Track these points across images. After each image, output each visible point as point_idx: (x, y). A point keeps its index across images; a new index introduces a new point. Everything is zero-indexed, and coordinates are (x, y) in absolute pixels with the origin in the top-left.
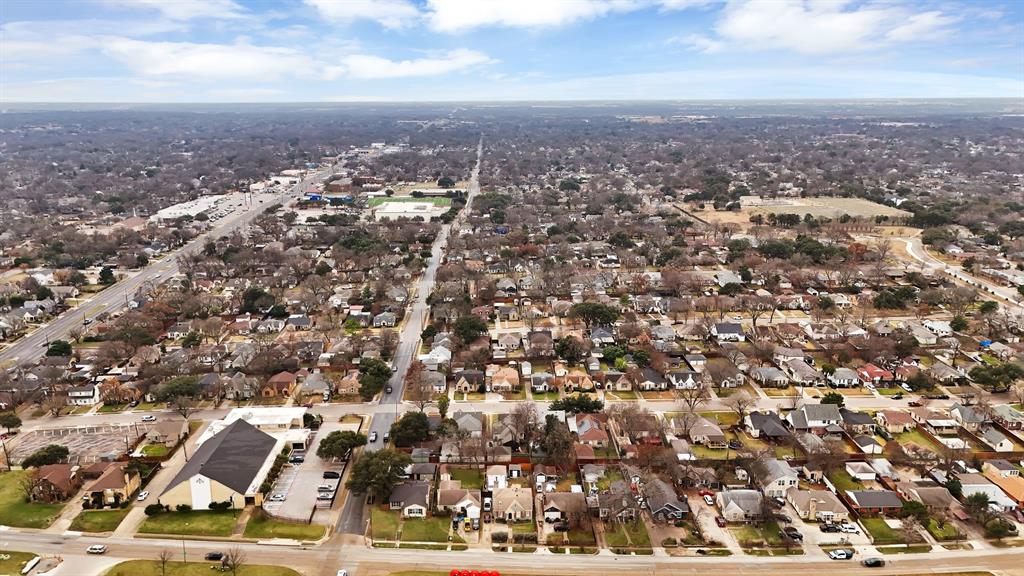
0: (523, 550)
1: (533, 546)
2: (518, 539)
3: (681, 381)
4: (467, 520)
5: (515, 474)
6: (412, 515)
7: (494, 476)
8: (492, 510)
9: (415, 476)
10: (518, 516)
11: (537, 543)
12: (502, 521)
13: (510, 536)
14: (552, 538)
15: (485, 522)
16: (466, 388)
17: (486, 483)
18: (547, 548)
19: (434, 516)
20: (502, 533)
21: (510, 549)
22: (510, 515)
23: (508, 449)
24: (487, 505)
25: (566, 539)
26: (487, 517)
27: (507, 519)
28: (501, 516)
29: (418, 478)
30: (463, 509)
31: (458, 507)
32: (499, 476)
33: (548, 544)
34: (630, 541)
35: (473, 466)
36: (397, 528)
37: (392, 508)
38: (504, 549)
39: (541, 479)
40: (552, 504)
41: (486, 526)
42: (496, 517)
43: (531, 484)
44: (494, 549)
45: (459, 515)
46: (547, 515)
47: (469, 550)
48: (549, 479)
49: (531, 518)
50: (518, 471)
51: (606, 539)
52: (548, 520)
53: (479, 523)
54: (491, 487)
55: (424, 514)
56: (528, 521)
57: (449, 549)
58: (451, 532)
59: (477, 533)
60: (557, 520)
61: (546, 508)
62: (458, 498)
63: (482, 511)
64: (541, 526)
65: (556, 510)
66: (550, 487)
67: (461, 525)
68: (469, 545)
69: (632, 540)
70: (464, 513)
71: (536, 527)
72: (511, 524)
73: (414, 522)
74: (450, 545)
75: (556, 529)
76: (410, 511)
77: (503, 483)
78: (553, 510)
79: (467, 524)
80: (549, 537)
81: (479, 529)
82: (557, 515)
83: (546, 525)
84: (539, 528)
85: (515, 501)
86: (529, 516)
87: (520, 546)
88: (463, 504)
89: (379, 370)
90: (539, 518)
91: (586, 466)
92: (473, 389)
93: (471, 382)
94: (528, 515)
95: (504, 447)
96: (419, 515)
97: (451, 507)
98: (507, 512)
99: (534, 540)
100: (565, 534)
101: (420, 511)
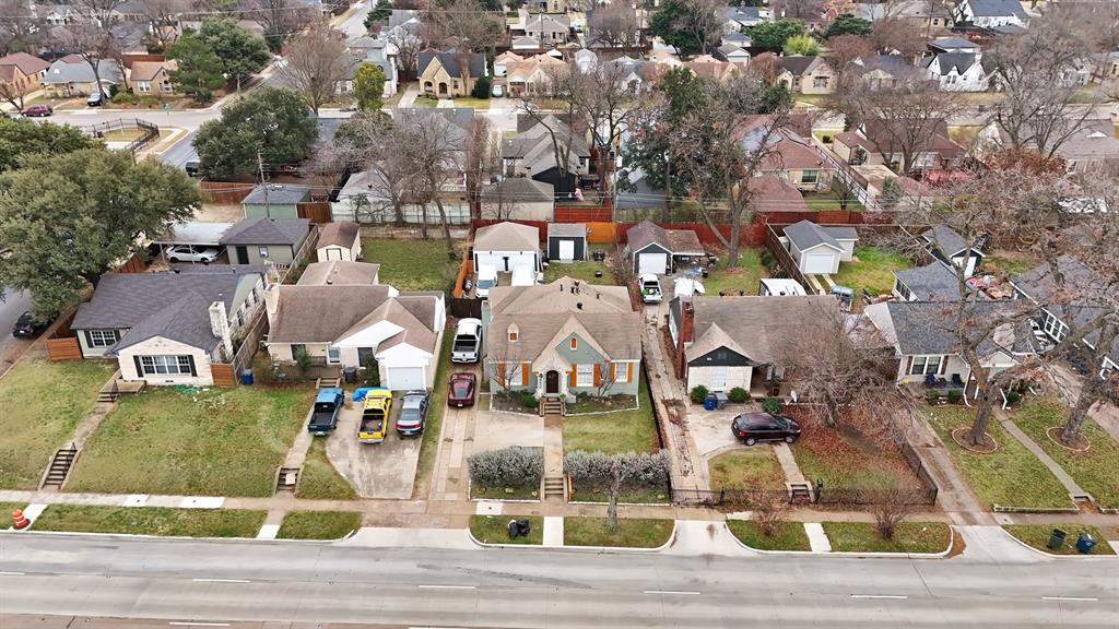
0: (613, 535)
1: (655, 511)
2: (588, 482)
3: (954, 72)
4: (375, 398)
5: (566, 250)
6: (154, 379)
7: (498, 256)
8: (479, 360)
9: (232, 253)
10: (585, 382)
11: (670, 494)
12: (523, 402)
13: (553, 467)
14: (737, 477)
15: (453, 405)
16: (443, 87)
17: (471, 273)
18: (719, 520)
19: (248, 381)
20: (516, 455)
21: (553, 530)
22: (552, 380)
23: (547, 189)
24: (467, 342)
25: (794, 477)
26: (461, 388)
27: (540, 392)
28: (516, 383)
29: (243, 258)
30: (366, 355)
31: (347, 348)
32: (514, 257)
33: (721, 501)
34: (1075, 491)
35: (436, 234)
36: (66, 433)
37: (88, 352)
38: (522, 531)
39: (651, 266)
40: (718, 338)
41: (453, 424)
42: (495, 387)
43: (625, 275)
44: (483, 528)
45: (351, 379)
46: (696, 377)
47: (367, 536)
48: (677, 265)
49: (633, 389)
50: (578, 242)
51: (966, 477)
52: (702, 398)
53: (425, 409)
54: (487, 284)
55: (205, 377)
56: (619, 399)
57: (268, 531)
58: (296, 457)
59: (411, 453)
60: (737, 397)
61: (694, 351)
62: (348, 314)
63: (445, 360)
64: (677, 421)
65: (739, 360)
66: (685, 287)
67: (350, 418)
68: (372, 509)
69: (1077, 478)
70: (368, 372)
71: (657, 424)
72: (557, 411)
73: (152, 409)
74: (280, 505)
75: (743, 436)
76: (145, 365)
77: (525, 271)
78: (724, 357)
79: (372, 416)
80: (719, 466)
81: (423, 433)
82: (740, 377)
83: (696, 417)
84: (670, 430)
85: (572, 327)
86: (625, 381)
87: (601, 510)
88: (367, 336)
89: (234, 44)
90: (665, 389)
91: (789, 229)
92: (461, 90)
93: (455, 72)
94: (621, 379)
95: (535, 183)
96: (187, 379)
97: (316, 350)
98: (541, 368)
99: (659, 484)
100: (784, 452)
101: (187, 365)
